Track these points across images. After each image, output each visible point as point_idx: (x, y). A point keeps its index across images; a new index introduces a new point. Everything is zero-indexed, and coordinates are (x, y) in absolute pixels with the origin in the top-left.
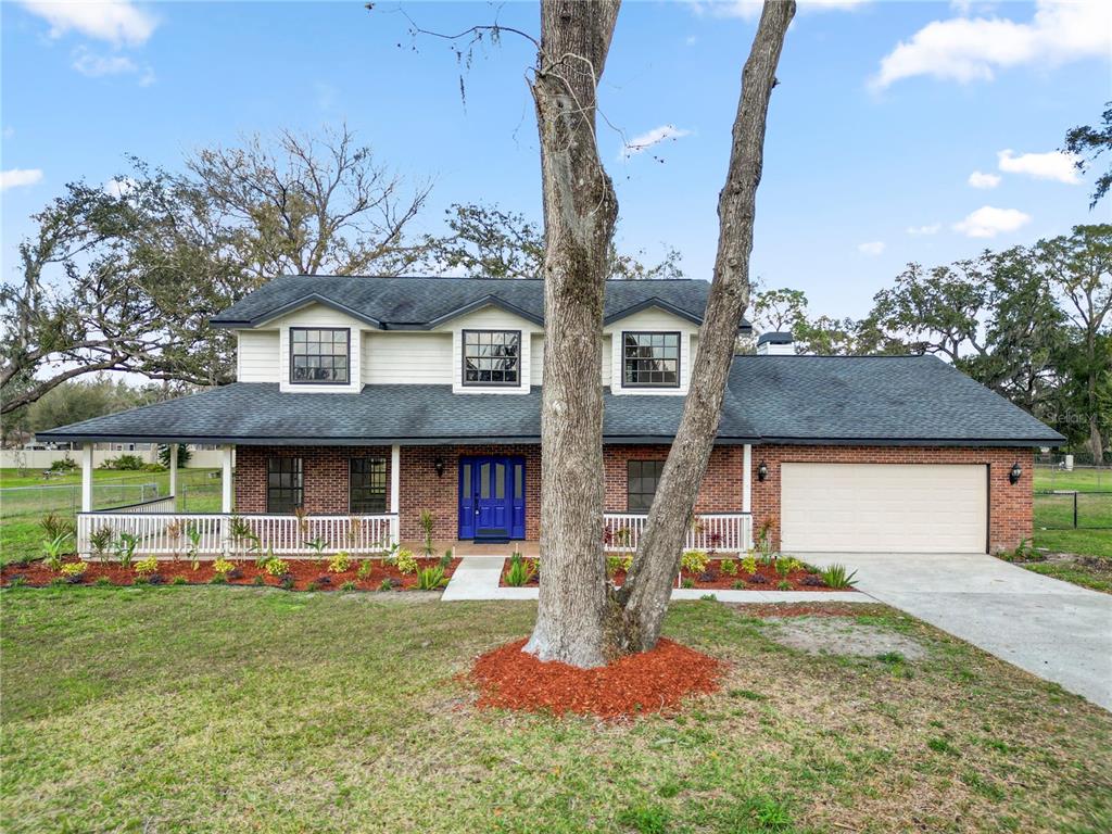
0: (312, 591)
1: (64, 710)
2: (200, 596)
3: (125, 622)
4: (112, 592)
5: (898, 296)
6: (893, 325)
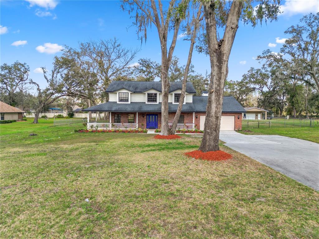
5: (248, 76)
6: (247, 83)
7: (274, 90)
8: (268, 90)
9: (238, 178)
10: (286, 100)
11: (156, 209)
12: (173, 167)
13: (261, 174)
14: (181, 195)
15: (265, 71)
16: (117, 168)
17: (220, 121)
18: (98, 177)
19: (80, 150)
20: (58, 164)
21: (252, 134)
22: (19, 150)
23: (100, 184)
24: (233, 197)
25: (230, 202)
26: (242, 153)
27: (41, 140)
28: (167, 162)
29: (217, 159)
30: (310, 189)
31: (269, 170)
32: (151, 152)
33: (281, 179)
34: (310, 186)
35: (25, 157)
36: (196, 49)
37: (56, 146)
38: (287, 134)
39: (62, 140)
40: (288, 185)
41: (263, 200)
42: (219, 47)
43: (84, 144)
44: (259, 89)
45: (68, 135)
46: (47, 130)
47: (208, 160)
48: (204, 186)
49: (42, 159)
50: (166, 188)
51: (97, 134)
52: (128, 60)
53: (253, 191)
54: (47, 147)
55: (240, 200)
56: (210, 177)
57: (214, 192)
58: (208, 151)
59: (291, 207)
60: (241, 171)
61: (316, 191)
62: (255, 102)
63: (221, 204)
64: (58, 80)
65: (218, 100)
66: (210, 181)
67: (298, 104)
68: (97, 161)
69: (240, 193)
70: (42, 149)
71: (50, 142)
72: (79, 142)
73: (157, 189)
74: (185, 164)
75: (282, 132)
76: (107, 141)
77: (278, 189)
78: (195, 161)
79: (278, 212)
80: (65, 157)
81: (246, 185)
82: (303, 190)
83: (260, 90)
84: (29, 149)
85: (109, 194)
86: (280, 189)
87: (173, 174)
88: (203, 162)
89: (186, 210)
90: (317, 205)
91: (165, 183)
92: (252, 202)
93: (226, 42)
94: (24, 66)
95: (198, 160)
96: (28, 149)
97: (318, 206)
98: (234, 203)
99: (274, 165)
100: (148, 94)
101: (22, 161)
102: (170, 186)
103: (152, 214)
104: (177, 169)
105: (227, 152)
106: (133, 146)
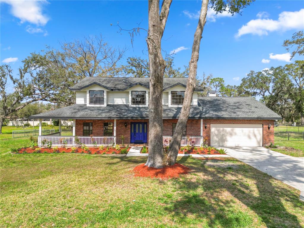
0: (95, 154)
1: (43, 177)
2: (69, 155)
3: (53, 161)
4: (48, 154)
5: (248, 80)
6: (247, 87)
8: (269, 95)
15: (267, 74)
83: (262, 95)
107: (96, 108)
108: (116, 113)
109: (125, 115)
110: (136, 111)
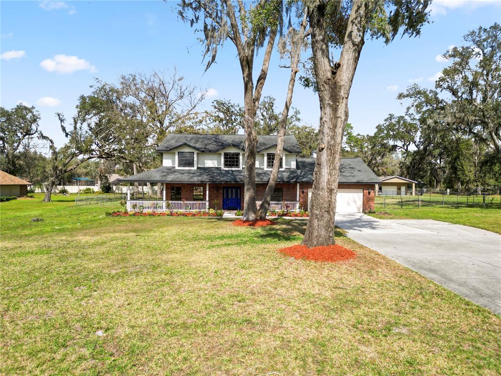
0: (191, 217)
5: (385, 127)
6: (383, 138)
7: (425, 149)
8: (416, 149)
9: (363, 292)
10: (444, 165)
11: (216, 350)
12: (256, 273)
13: (403, 284)
14: (264, 323)
15: (411, 119)
16: (163, 276)
17: (335, 196)
18: (127, 291)
19: (108, 244)
20: (66, 268)
21: (391, 219)
22: (7, 245)
23: (129, 304)
24: (354, 326)
25: (346, 336)
26: (373, 249)
27: (48, 229)
28: (247, 265)
29: (331, 259)
30: (484, 311)
31: (417, 278)
32: (224, 249)
33: (436, 293)
34: (485, 306)
35: (14, 256)
36: (300, 82)
37: (69, 239)
38: (446, 218)
39: (82, 229)
40: (447, 304)
41: (404, 331)
42: (333, 76)
43: (117, 235)
44: (401, 148)
45: (95, 221)
46: (63, 212)
47: (316, 260)
48: (305, 307)
49: (41, 260)
50: (240, 311)
51: (141, 218)
52: (196, 101)
53: (387, 315)
54: (55, 241)
55: (364, 331)
56: (317, 289)
57: (321, 318)
58: (315, 246)
59: (453, 343)
60: (370, 279)
61: (495, 315)
62: (397, 169)
63: (332, 339)
64: (84, 133)
65: (331, 162)
66: (317, 298)
67: (463, 171)
68: (133, 262)
69: (365, 319)
70: (46, 243)
71: (62, 231)
72: (110, 232)
73: (224, 313)
74: (278, 268)
75: (439, 215)
76: (155, 229)
77: (431, 310)
78: (295, 263)
79: (431, 354)
80: (80, 257)
81: (376, 303)
82: (473, 312)
83: (404, 149)
84: (25, 244)
85: (139, 322)
86: (434, 310)
87: (254, 285)
88: (308, 265)
89: (268, 350)
90: (496, 340)
91: (239, 301)
92: (385, 336)
93: (345, 67)
94: (31, 112)
95: (299, 261)
96: (23, 243)
97: (498, 342)
98: (354, 337)
99: (426, 270)
100: (226, 154)
101: (7, 263)
102: (247, 306)
103: (207, 359)
104: (262, 278)
105: (348, 247)
106: (196, 238)
107: (186, 171)
108: (208, 177)
109: (217, 179)
110: (230, 175)
